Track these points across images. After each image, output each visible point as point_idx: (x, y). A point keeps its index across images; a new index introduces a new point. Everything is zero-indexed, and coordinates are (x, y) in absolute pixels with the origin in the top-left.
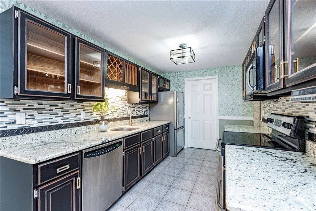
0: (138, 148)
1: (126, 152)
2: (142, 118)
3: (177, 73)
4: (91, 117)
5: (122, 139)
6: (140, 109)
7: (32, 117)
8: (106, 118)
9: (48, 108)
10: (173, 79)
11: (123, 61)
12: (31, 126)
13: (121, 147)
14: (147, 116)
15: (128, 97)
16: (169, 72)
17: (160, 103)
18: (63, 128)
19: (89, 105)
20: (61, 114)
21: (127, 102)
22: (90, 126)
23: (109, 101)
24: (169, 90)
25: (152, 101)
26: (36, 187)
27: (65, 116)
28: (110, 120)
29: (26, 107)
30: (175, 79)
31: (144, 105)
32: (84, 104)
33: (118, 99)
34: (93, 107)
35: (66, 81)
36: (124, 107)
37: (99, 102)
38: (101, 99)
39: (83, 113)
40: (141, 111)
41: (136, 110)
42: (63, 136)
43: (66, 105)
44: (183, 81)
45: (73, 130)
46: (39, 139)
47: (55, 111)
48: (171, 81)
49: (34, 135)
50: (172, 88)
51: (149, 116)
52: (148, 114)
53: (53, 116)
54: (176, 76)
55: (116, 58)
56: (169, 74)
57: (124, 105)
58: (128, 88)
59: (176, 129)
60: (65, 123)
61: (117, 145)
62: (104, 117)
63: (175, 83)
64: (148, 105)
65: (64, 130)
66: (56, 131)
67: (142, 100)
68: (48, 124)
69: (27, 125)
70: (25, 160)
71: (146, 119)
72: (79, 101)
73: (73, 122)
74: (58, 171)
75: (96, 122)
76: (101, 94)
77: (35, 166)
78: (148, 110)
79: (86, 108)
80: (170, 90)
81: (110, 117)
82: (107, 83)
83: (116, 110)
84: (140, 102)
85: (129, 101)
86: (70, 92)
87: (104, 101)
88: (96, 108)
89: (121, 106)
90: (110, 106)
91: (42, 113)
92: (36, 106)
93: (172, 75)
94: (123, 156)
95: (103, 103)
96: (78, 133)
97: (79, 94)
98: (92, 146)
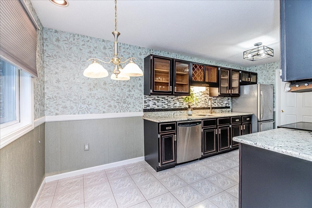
0: (215, 130)
1: (204, 130)
2: (224, 109)
3: (265, 65)
4: (182, 105)
5: (201, 120)
6: (221, 101)
7: (155, 104)
8: (192, 107)
9: (161, 99)
10: (261, 71)
11: (204, 66)
12: (155, 108)
13: (200, 126)
14: (229, 108)
15: (209, 92)
16: (256, 65)
17: (242, 96)
18: (168, 111)
19: (181, 98)
20: (167, 103)
21: (208, 95)
22: (182, 111)
23: (194, 95)
24: (256, 83)
25: (232, 94)
26: (159, 133)
27: (169, 104)
28: (194, 109)
29: (153, 99)
30: (263, 71)
31: (226, 98)
32: (178, 97)
33: (201, 94)
34: (183, 99)
35: (169, 85)
36: (206, 100)
37: (187, 96)
38: (188, 94)
39: (178, 103)
40: (222, 103)
41: (217, 102)
42: (168, 115)
43: (169, 98)
44: (273, 73)
45: (173, 113)
46: (157, 115)
47: (164, 101)
48: (258, 74)
49: (156, 113)
50: (260, 81)
51: (231, 108)
52: (230, 105)
53: (163, 104)
54: (265, 68)
55: (198, 65)
56: (256, 66)
57: (206, 98)
58: (208, 85)
59: (260, 121)
60: (169, 108)
61: (198, 124)
62: (191, 106)
63: (263, 75)
64: (230, 98)
65: (168, 112)
66: (164, 112)
67: (221, 94)
68: (161, 108)
69: (153, 108)
70: (155, 121)
71: (228, 110)
72: (176, 95)
73: (172, 108)
74: (167, 128)
75: (186, 109)
76: (188, 90)
77: (159, 123)
78: (230, 102)
79: (180, 100)
80: (258, 82)
81: (195, 106)
82: (192, 83)
83: (199, 102)
84: (219, 95)
85: (210, 95)
86: (171, 91)
87: (190, 95)
88: (186, 100)
89: (203, 99)
90: (194, 99)
91: (159, 102)
92: (157, 98)
93: (260, 67)
94: (202, 132)
95: (190, 97)
96: (175, 114)
97: (175, 91)
98: (182, 120)
